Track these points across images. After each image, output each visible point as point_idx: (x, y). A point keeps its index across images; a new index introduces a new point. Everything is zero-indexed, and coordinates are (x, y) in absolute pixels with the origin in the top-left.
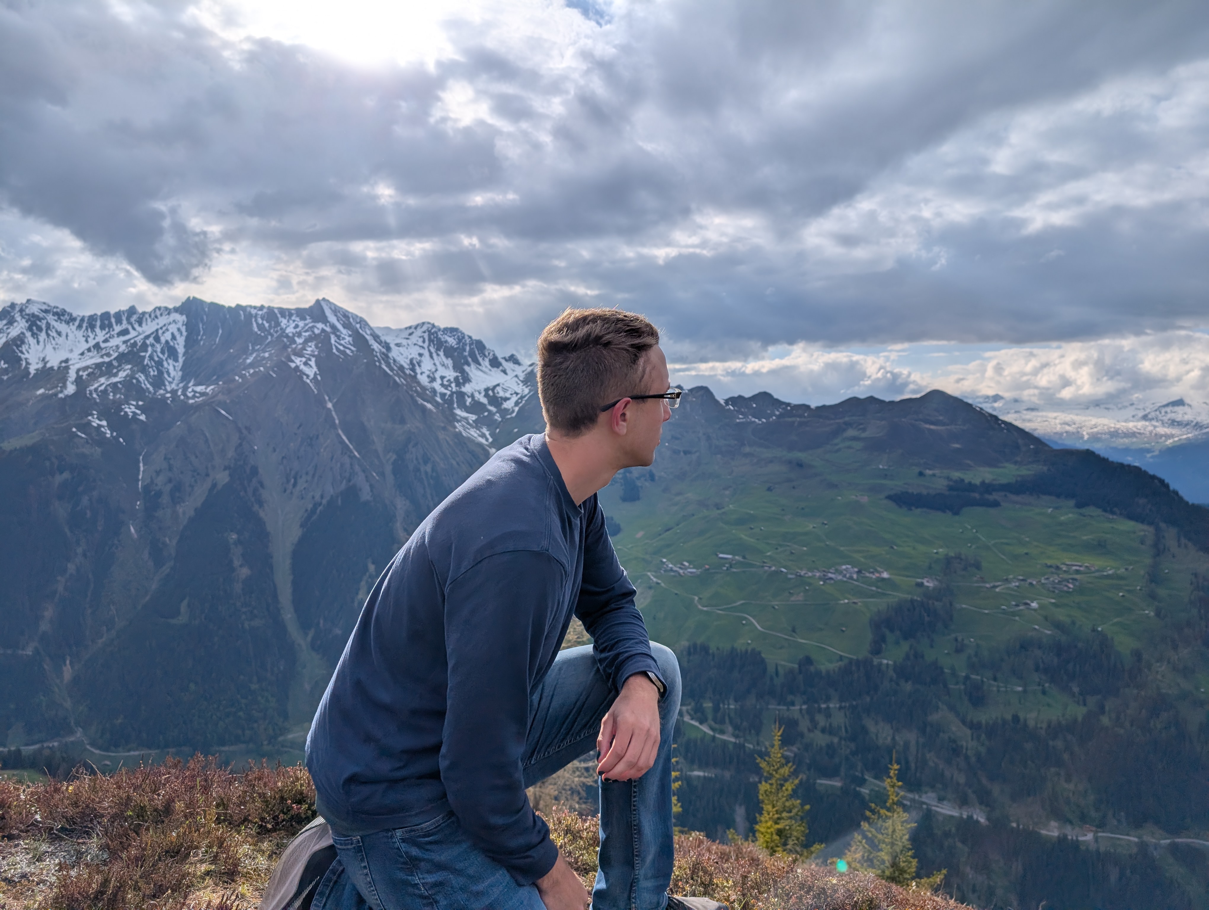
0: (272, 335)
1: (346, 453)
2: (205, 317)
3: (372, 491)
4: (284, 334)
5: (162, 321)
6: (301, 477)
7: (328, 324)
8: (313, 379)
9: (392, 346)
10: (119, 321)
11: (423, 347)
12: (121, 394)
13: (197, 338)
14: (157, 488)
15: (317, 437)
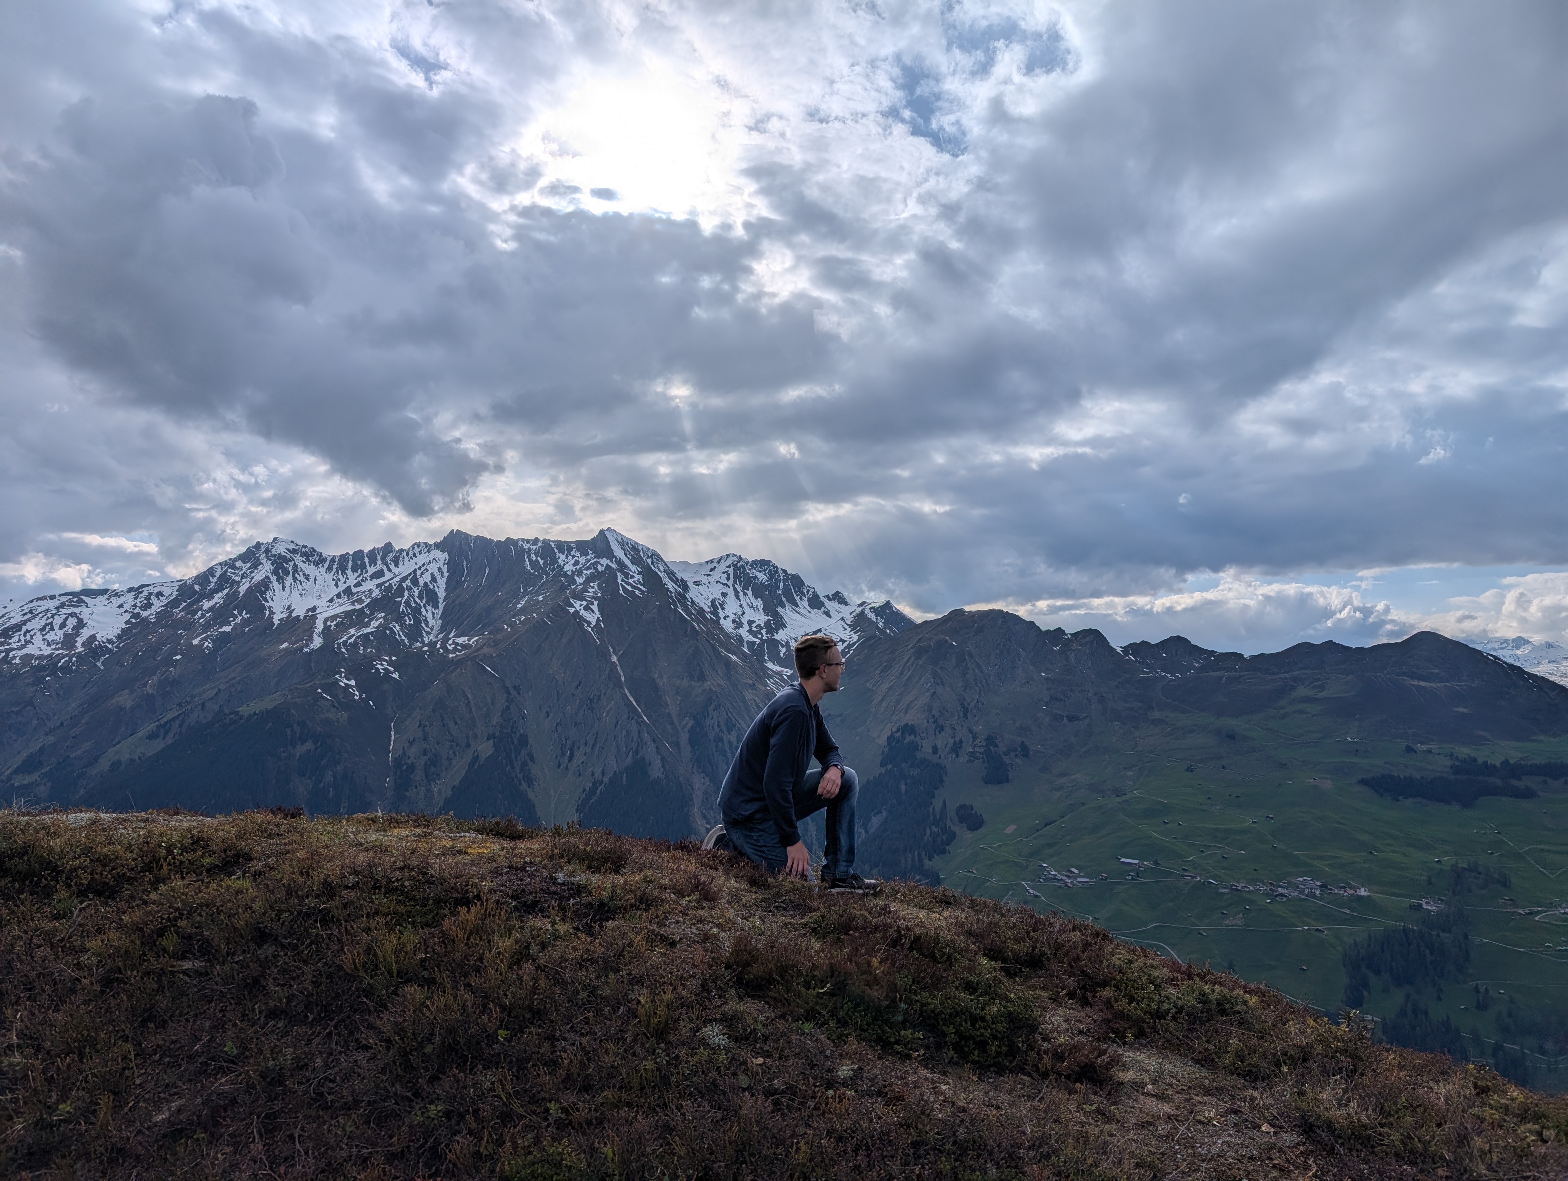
0: (548, 575)
1: (632, 717)
2: (470, 554)
3: (663, 766)
4: (562, 573)
5: (421, 559)
6: (579, 748)
7: (613, 559)
8: (595, 626)
9: (690, 584)
10: (373, 562)
11: (727, 586)
12: (372, 647)
13: (460, 580)
14: (410, 762)
15: (599, 699)
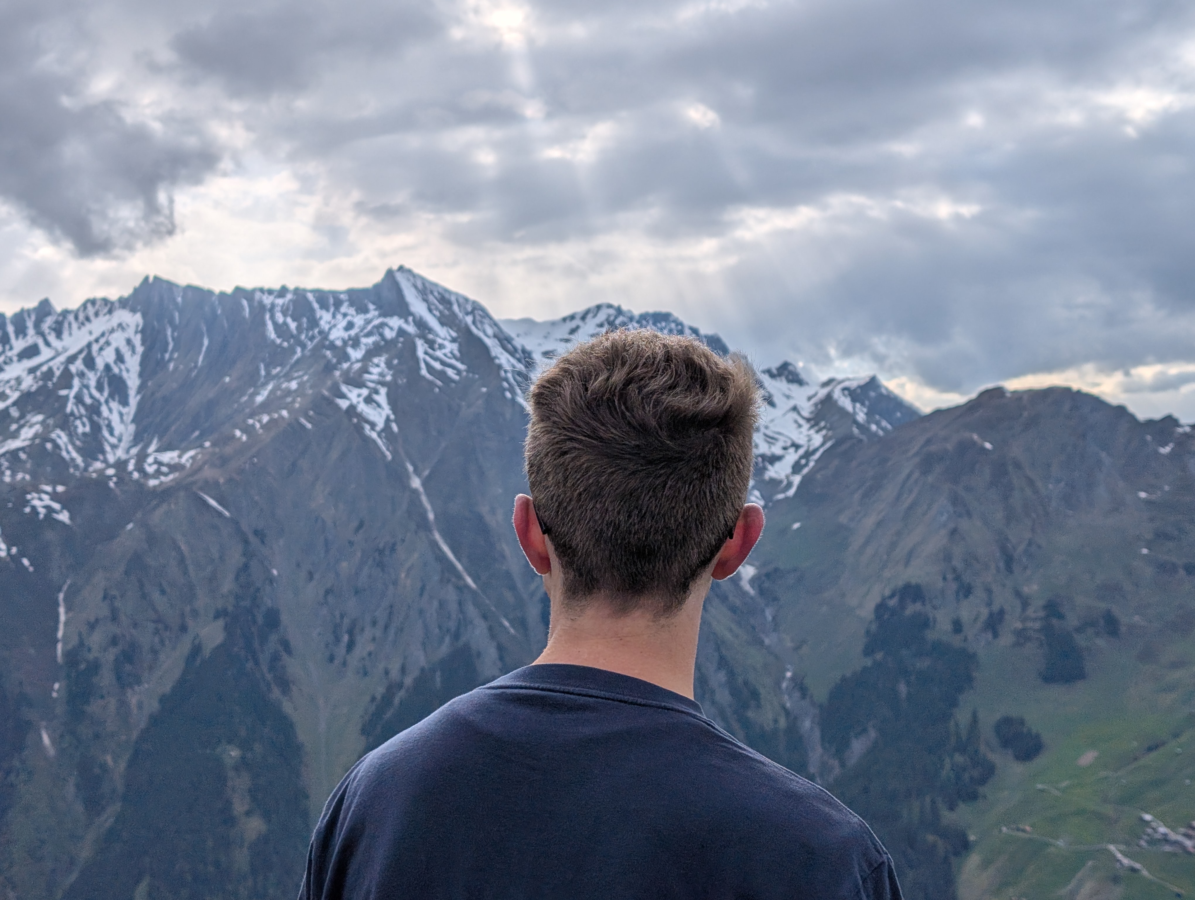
0: (303, 346)
1: (449, 581)
2: (177, 315)
3: (501, 658)
4: (327, 343)
5: (99, 325)
6: (362, 630)
7: (410, 319)
8: (383, 430)
9: (537, 357)
10: (21, 331)
12: (25, 472)
13: (163, 358)
14: (91, 657)
15: (393, 549)
